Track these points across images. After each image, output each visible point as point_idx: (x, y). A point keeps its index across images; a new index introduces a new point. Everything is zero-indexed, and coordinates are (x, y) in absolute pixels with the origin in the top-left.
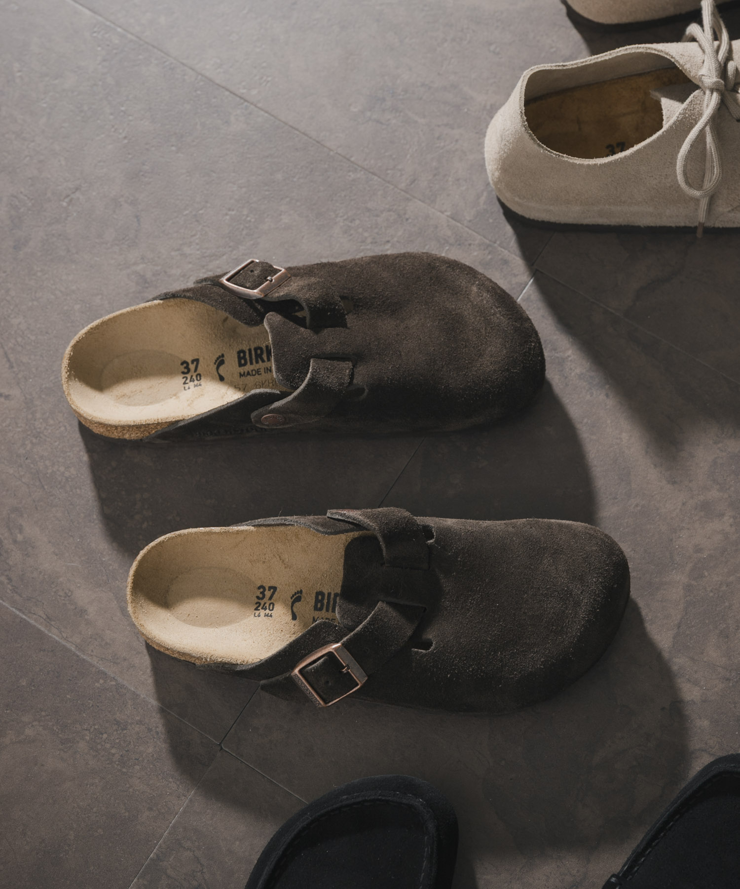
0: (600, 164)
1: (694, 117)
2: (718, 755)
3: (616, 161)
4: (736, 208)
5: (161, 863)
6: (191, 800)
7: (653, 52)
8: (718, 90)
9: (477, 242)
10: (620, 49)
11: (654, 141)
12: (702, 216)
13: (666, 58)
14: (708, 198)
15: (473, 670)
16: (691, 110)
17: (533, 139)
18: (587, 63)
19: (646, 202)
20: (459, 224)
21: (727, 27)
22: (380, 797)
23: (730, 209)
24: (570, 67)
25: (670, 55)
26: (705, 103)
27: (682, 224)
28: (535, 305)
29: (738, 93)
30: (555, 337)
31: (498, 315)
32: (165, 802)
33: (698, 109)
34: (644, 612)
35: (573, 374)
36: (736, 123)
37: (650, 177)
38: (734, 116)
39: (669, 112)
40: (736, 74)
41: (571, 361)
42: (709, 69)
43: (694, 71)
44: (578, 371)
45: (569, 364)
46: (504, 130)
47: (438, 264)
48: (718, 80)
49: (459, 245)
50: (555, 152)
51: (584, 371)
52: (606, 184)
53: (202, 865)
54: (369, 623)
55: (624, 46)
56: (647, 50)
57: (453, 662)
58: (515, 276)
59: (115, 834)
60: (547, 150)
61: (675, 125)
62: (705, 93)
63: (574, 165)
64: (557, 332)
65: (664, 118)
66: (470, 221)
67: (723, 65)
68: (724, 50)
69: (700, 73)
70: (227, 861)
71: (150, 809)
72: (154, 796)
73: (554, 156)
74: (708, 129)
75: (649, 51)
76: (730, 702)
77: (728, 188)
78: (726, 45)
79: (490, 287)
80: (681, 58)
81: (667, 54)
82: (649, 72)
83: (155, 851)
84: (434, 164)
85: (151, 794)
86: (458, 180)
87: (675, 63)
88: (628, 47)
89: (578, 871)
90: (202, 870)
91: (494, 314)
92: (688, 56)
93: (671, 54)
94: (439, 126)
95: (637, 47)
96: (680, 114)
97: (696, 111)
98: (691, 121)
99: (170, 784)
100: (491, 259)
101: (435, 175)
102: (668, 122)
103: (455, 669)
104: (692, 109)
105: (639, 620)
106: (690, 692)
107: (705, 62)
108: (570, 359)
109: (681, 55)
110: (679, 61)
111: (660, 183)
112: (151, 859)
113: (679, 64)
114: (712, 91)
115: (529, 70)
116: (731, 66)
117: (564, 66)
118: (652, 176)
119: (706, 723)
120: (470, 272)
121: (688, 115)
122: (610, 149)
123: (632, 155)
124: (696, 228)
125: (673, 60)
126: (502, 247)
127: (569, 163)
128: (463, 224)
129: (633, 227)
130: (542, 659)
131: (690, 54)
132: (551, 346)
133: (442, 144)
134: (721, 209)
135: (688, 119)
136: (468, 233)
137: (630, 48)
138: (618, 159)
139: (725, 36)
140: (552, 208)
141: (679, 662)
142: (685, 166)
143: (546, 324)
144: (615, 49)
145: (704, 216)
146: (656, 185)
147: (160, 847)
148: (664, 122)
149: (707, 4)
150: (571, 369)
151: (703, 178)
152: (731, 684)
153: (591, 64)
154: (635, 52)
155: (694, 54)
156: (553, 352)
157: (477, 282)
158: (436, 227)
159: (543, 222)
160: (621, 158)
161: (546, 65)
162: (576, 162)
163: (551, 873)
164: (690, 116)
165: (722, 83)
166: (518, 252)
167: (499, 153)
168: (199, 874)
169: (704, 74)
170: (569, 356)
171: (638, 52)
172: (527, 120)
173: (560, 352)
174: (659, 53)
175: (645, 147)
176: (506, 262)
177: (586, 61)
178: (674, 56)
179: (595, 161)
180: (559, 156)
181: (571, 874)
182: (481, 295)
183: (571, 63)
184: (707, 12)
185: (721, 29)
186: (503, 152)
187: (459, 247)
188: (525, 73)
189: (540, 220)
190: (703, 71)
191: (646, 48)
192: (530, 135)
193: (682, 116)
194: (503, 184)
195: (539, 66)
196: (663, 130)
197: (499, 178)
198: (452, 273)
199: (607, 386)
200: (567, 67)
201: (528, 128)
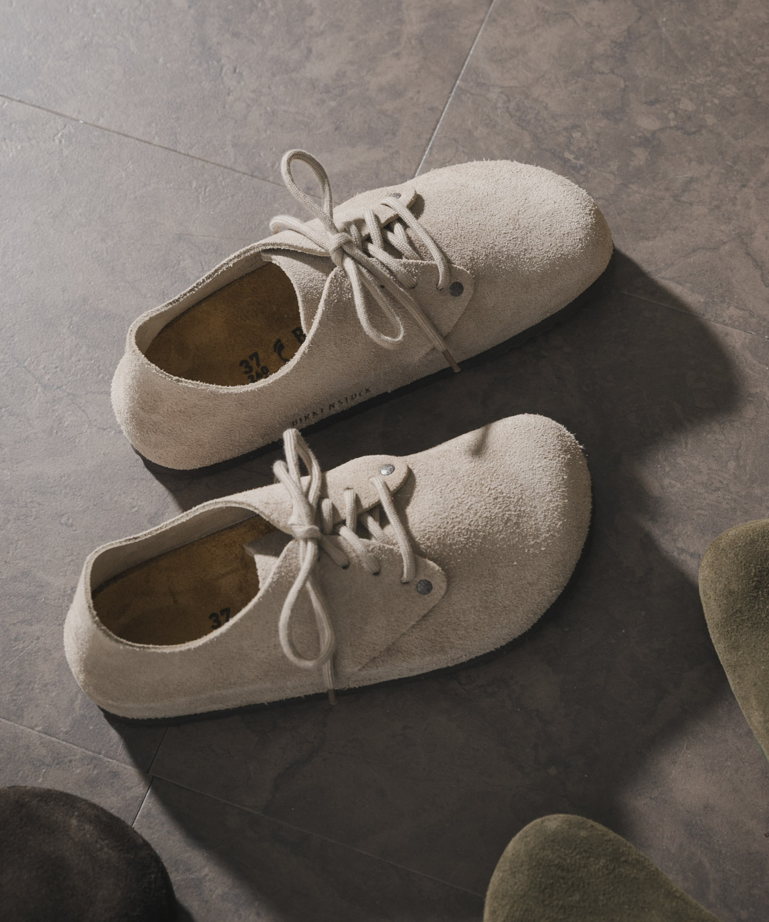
0: (194, 649)
1: (292, 575)
3: (212, 641)
4: (366, 664)
7: (234, 505)
8: (312, 539)
9: (78, 757)
10: (198, 507)
11: (250, 611)
12: (328, 682)
13: (249, 510)
14: (329, 661)
16: (286, 567)
17: (109, 636)
18: (162, 530)
19: (261, 679)
20: (54, 739)
21: (318, 458)
23: (359, 667)
24: (144, 538)
25: (252, 506)
26: (301, 556)
27: (311, 693)
28: (157, 821)
29: (339, 535)
30: (187, 855)
31: (106, 850)
33: (294, 564)
35: (214, 896)
36: (343, 570)
37: (256, 650)
38: (339, 564)
39: (265, 571)
40: (333, 513)
41: (209, 880)
42: (300, 516)
43: (283, 520)
44: (219, 891)
45: (208, 884)
46: (77, 627)
47: (27, 800)
48: (310, 527)
49: (58, 764)
50: (138, 645)
51: (227, 889)
52: (208, 668)
55: (200, 503)
56: (226, 504)
58: (129, 789)
60: (127, 644)
61: (271, 587)
62: (299, 544)
63: (163, 655)
64: (188, 848)
65: (260, 579)
66: (67, 733)
67: (315, 507)
68: (315, 487)
69: (289, 523)
73: (138, 649)
74: (309, 586)
75: (229, 505)
77: (351, 645)
78: (317, 481)
79: (93, 816)
80: (266, 507)
81: (249, 505)
82: (241, 523)
84: (15, 671)
86: (46, 685)
87: (260, 514)
88: (205, 503)
91: (101, 849)
92: (275, 503)
93: (254, 505)
94: (14, 624)
95: (216, 503)
96: (275, 574)
97: (293, 567)
98: (289, 579)
100: (98, 774)
101: (18, 685)
102: (264, 583)
104: (287, 565)
107: (294, 508)
108: (208, 878)
109: (266, 503)
110: (264, 512)
111: (269, 655)
113: (265, 515)
114: (306, 540)
115: (93, 553)
116: (326, 505)
117: (136, 538)
118: (259, 650)
120: (67, 801)
121: (285, 573)
122: (214, 618)
123: (229, 631)
124: (327, 693)
125: (257, 512)
126: (108, 757)
127: (157, 653)
128: (59, 739)
129: (255, 705)
131: (276, 500)
132: (184, 866)
133: (21, 646)
134: (349, 670)
135: (285, 578)
136: (66, 748)
137: (207, 505)
138: (213, 639)
139: (315, 469)
140: (152, 705)
142: (290, 636)
143: (174, 841)
144: (191, 508)
145: (331, 681)
146: (266, 658)
148: (260, 585)
149: (288, 436)
150: (211, 890)
151: (319, 641)
153: (167, 530)
154: (214, 509)
155: (281, 499)
156: (187, 873)
157: (76, 813)
158: (28, 747)
159: (149, 720)
160: (217, 637)
161: (114, 542)
162: (165, 651)
164: (287, 574)
165: (315, 530)
166: (128, 760)
167: (78, 653)
169: (293, 523)
170: (206, 875)
171: (218, 508)
172: (98, 615)
173: (195, 872)
174: (240, 506)
175: (241, 620)
176: (115, 774)
177: (161, 528)
178: (257, 507)
179: (188, 646)
180: (144, 648)
182: (82, 828)
183: (144, 533)
184: (289, 446)
185: (311, 462)
186: (81, 653)
187: (58, 766)
188: (88, 558)
189: (145, 718)
190: (293, 520)
191: (225, 502)
192: (104, 632)
193: (278, 575)
194: (91, 688)
195: (105, 545)
196: (260, 594)
197: (85, 681)
198: (45, 808)
199: (257, 903)
200: (140, 539)
201: (101, 624)
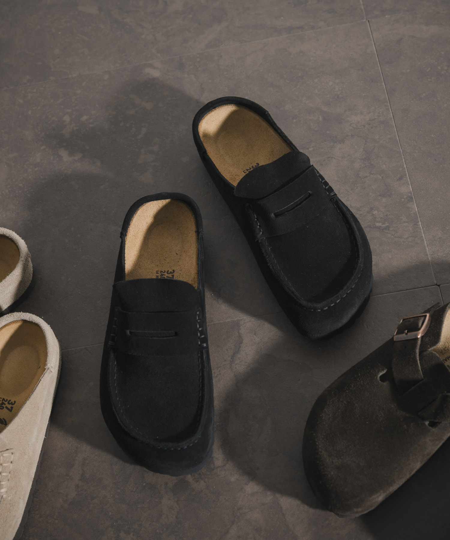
2: (215, 470)
5: (413, 224)
6: (427, 255)
15: (351, 387)
22: (337, 295)
32: (437, 246)
34: (306, 507)
53: (396, 237)
54: (415, 357)
57: (363, 381)
59: (444, 218)
70: (387, 247)
71: (440, 238)
72: (444, 244)
76: (229, 499)
83: (421, 226)
85: (446, 243)
89: (236, 368)
90: (394, 236)
99: (443, 253)
103: (360, 379)
105: (305, 501)
106: (252, 487)
112: (419, 222)
119: (233, 479)
130: (324, 418)
141: (269, 497)
147: (420, 229)
152: (236, 508)
163: (247, 357)
168: (394, 233)
181: (238, 364)
